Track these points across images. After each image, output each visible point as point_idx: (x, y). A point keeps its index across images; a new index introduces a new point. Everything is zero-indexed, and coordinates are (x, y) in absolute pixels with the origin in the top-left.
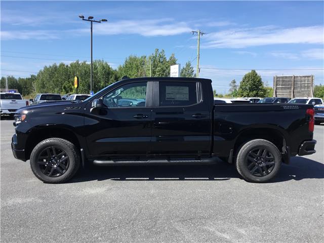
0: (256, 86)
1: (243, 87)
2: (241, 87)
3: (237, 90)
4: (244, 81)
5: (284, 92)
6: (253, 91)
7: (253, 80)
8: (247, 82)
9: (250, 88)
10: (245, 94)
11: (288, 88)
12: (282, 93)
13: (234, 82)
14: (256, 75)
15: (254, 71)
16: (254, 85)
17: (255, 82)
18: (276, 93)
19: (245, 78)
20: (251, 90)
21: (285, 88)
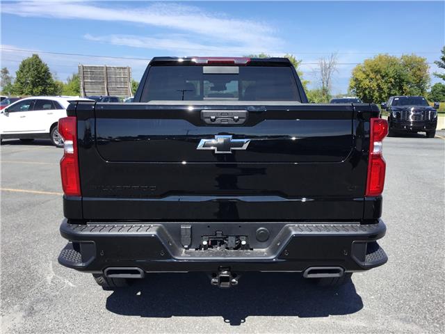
0: (42, 79)
1: (23, 80)
2: (18, 81)
3: (12, 84)
4: (22, 71)
5: (95, 89)
6: (37, 87)
7: (37, 69)
8: (28, 72)
9: (32, 82)
10: (26, 90)
11: (100, 83)
12: (92, 89)
13: (5, 72)
14: (40, 62)
15: (36, 57)
16: (39, 78)
17: (39, 73)
18: (84, 89)
19: (24, 66)
20: (35, 85)
21: (96, 83)
